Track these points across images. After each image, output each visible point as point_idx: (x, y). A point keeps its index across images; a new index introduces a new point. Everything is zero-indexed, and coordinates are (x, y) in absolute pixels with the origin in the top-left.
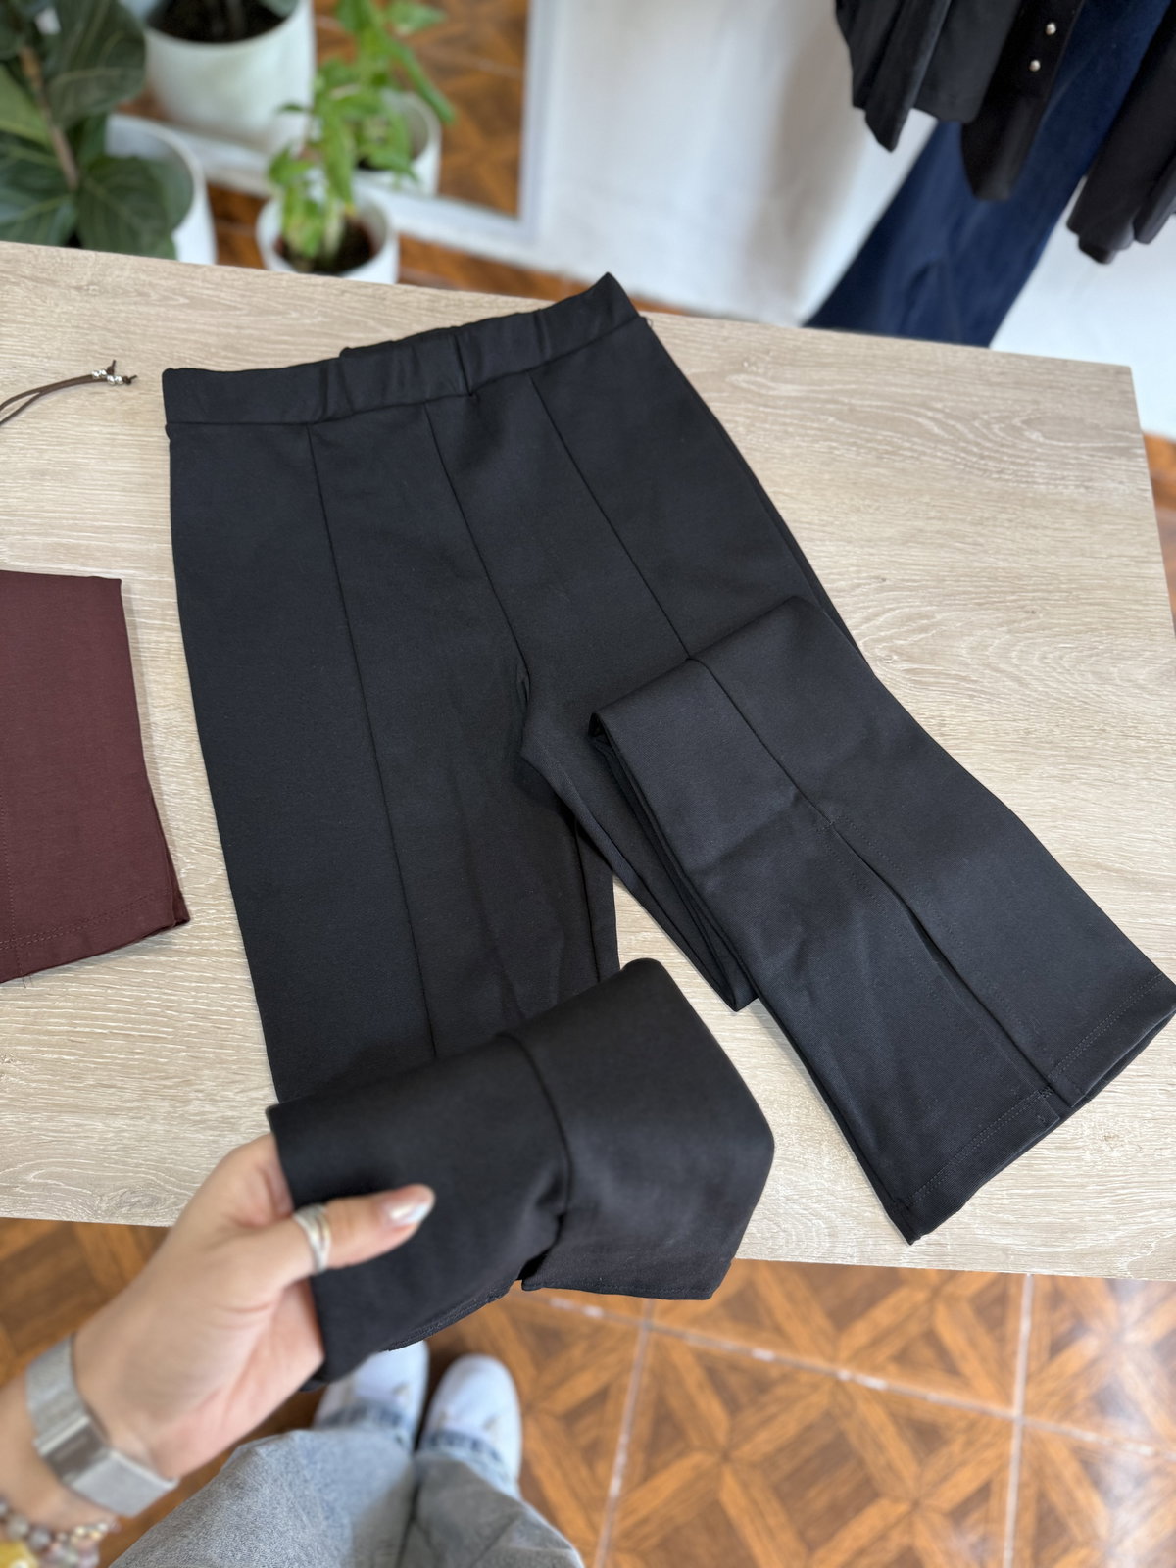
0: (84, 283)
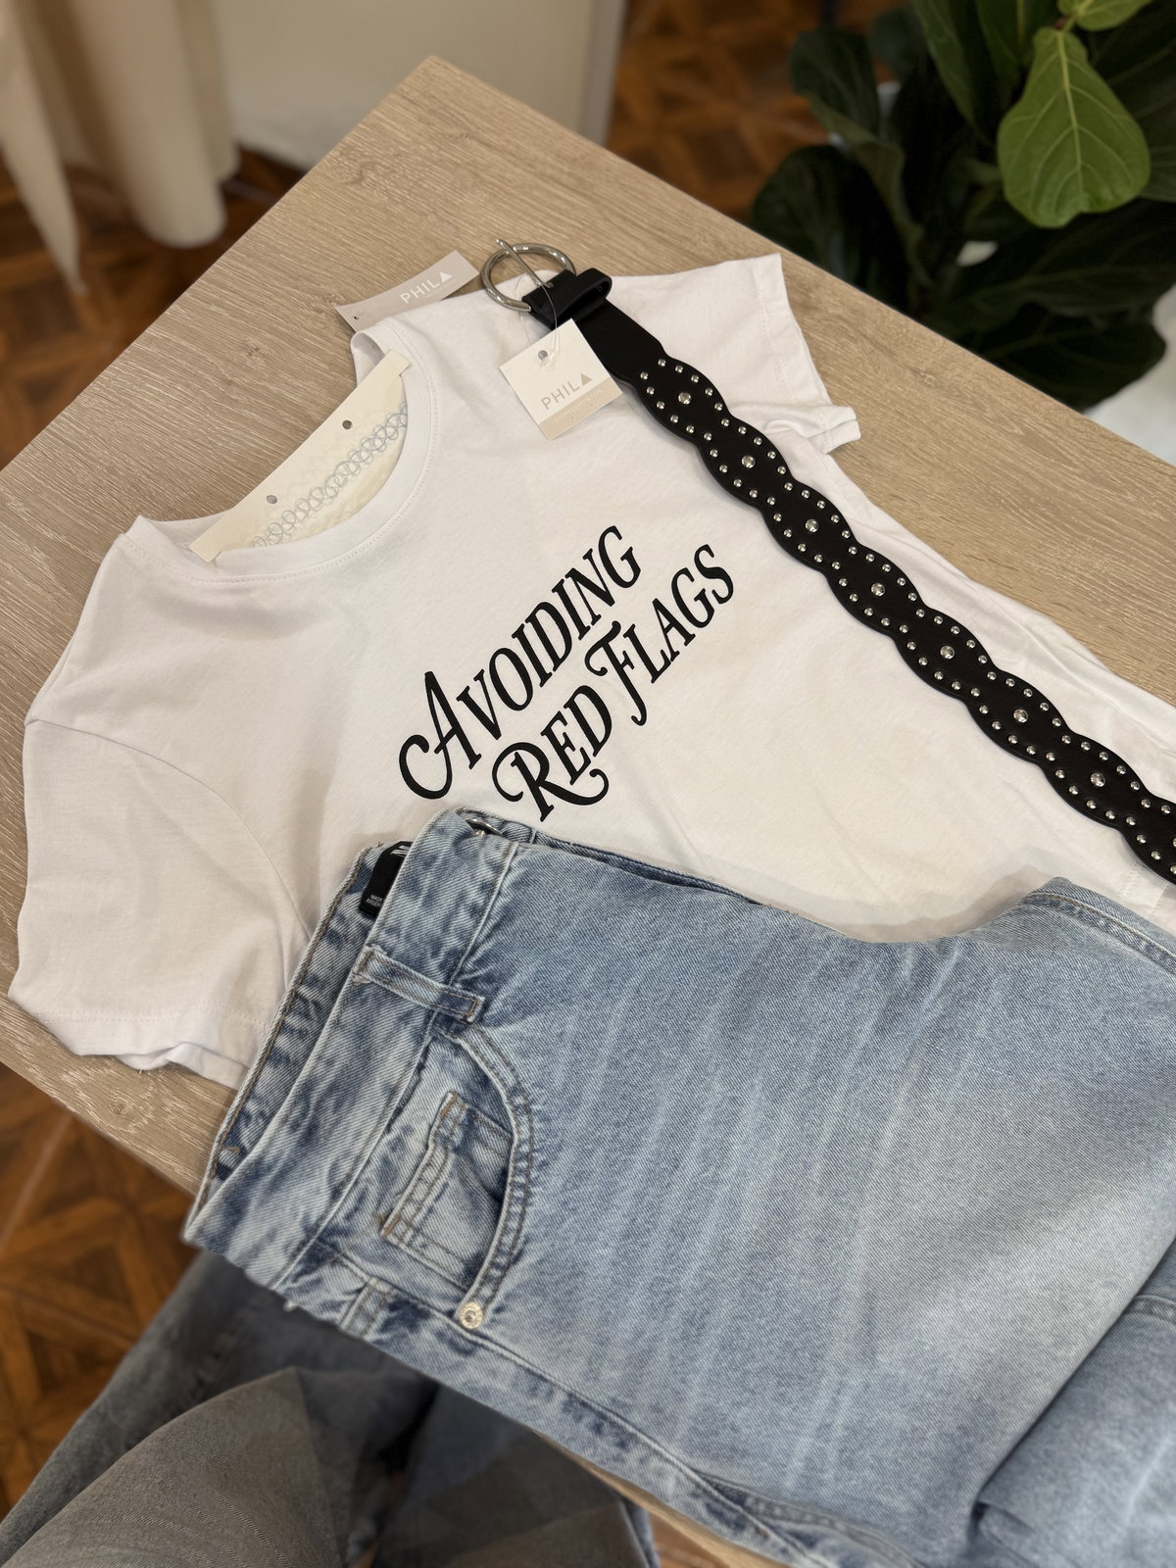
0: (923, 368)
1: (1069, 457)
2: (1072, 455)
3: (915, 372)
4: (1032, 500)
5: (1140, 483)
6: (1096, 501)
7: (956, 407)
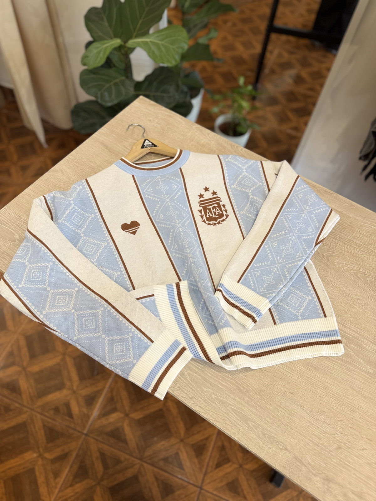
1: (233, 412)
2: (231, 413)
3: (286, 449)
4: (247, 394)
5: (209, 402)
6: (226, 394)
7: (272, 433)
